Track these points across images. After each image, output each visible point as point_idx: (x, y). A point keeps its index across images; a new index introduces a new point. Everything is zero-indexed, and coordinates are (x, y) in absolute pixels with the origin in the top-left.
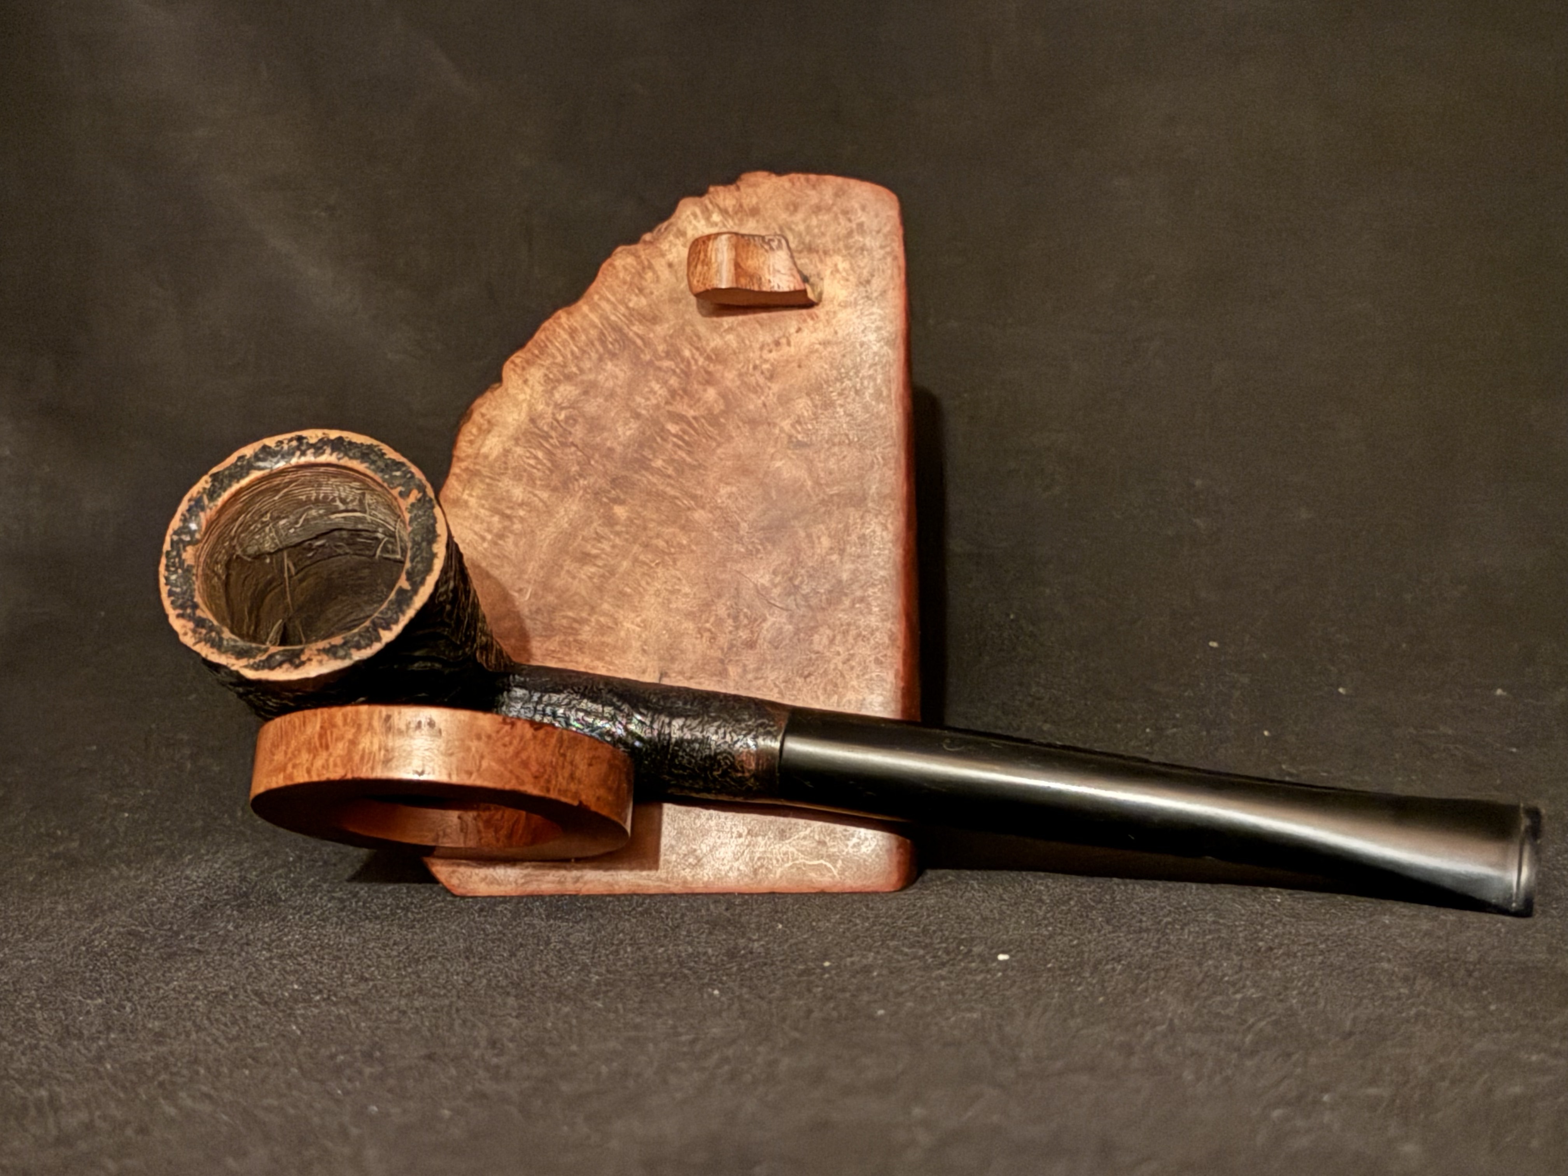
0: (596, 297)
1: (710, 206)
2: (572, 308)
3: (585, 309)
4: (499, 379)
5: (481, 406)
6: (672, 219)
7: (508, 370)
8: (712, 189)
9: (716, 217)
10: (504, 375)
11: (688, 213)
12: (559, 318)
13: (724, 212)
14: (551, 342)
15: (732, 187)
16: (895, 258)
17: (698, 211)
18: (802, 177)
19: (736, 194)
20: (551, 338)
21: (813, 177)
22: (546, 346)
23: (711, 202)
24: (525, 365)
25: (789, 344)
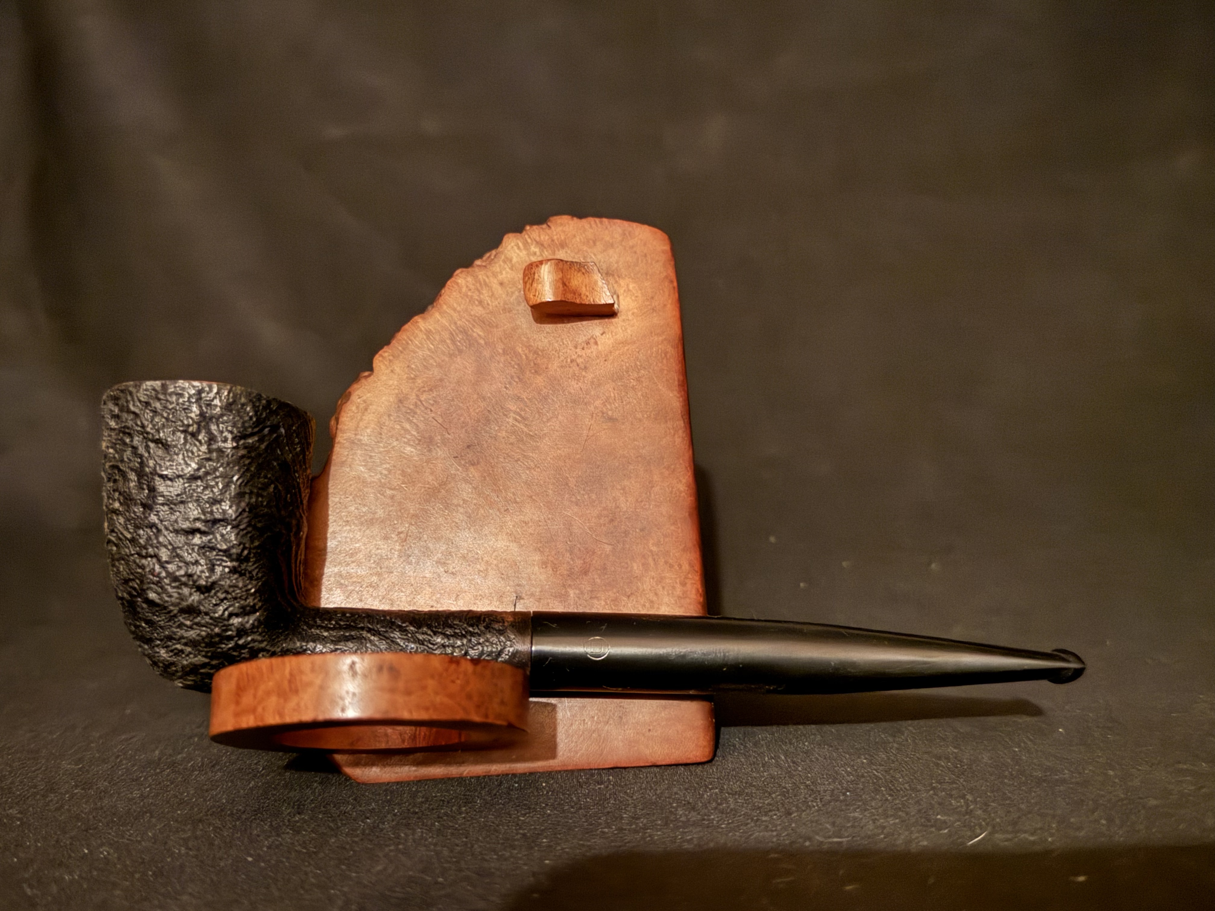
0: (445, 307)
1: (529, 241)
2: (426, 315)
3: (437, 315)
4: (371, 369)
5: (358, 389)
6: (500, 249)
7: (378, 362)
8: (528, 228)
9: (534, 249)
10: (374, 365)
11: (512, 244)
12: (417, 322)
13: (540, 244)
14: (411, 340)
15: (544, 226)
16: (672, 282)
17: (520, 244)
18: (597, 220)
19: (547, 231)
20: (412, 338)
21: (605, 220)
22: (408, 343)
23: (530, 237)
24: (391, 358)
25: (596, 343)
